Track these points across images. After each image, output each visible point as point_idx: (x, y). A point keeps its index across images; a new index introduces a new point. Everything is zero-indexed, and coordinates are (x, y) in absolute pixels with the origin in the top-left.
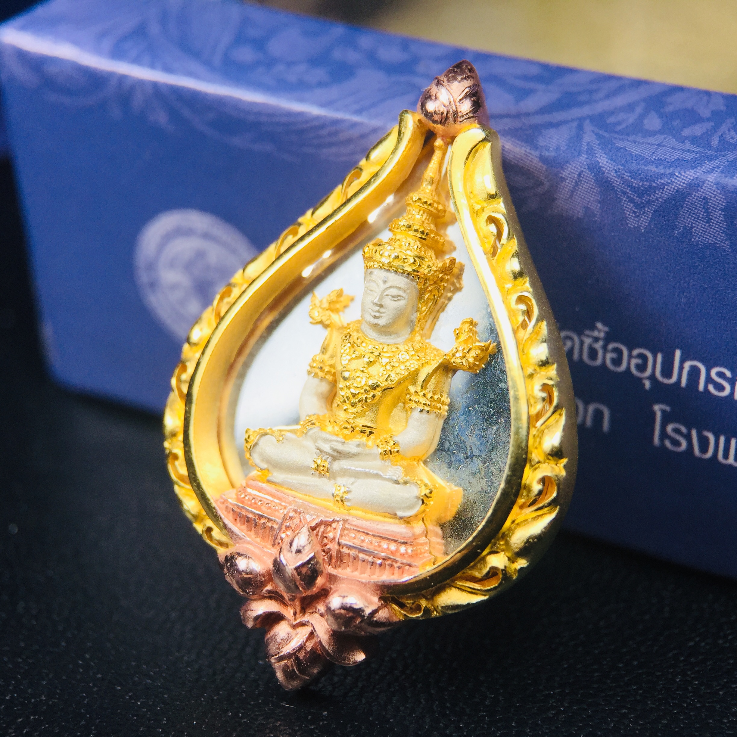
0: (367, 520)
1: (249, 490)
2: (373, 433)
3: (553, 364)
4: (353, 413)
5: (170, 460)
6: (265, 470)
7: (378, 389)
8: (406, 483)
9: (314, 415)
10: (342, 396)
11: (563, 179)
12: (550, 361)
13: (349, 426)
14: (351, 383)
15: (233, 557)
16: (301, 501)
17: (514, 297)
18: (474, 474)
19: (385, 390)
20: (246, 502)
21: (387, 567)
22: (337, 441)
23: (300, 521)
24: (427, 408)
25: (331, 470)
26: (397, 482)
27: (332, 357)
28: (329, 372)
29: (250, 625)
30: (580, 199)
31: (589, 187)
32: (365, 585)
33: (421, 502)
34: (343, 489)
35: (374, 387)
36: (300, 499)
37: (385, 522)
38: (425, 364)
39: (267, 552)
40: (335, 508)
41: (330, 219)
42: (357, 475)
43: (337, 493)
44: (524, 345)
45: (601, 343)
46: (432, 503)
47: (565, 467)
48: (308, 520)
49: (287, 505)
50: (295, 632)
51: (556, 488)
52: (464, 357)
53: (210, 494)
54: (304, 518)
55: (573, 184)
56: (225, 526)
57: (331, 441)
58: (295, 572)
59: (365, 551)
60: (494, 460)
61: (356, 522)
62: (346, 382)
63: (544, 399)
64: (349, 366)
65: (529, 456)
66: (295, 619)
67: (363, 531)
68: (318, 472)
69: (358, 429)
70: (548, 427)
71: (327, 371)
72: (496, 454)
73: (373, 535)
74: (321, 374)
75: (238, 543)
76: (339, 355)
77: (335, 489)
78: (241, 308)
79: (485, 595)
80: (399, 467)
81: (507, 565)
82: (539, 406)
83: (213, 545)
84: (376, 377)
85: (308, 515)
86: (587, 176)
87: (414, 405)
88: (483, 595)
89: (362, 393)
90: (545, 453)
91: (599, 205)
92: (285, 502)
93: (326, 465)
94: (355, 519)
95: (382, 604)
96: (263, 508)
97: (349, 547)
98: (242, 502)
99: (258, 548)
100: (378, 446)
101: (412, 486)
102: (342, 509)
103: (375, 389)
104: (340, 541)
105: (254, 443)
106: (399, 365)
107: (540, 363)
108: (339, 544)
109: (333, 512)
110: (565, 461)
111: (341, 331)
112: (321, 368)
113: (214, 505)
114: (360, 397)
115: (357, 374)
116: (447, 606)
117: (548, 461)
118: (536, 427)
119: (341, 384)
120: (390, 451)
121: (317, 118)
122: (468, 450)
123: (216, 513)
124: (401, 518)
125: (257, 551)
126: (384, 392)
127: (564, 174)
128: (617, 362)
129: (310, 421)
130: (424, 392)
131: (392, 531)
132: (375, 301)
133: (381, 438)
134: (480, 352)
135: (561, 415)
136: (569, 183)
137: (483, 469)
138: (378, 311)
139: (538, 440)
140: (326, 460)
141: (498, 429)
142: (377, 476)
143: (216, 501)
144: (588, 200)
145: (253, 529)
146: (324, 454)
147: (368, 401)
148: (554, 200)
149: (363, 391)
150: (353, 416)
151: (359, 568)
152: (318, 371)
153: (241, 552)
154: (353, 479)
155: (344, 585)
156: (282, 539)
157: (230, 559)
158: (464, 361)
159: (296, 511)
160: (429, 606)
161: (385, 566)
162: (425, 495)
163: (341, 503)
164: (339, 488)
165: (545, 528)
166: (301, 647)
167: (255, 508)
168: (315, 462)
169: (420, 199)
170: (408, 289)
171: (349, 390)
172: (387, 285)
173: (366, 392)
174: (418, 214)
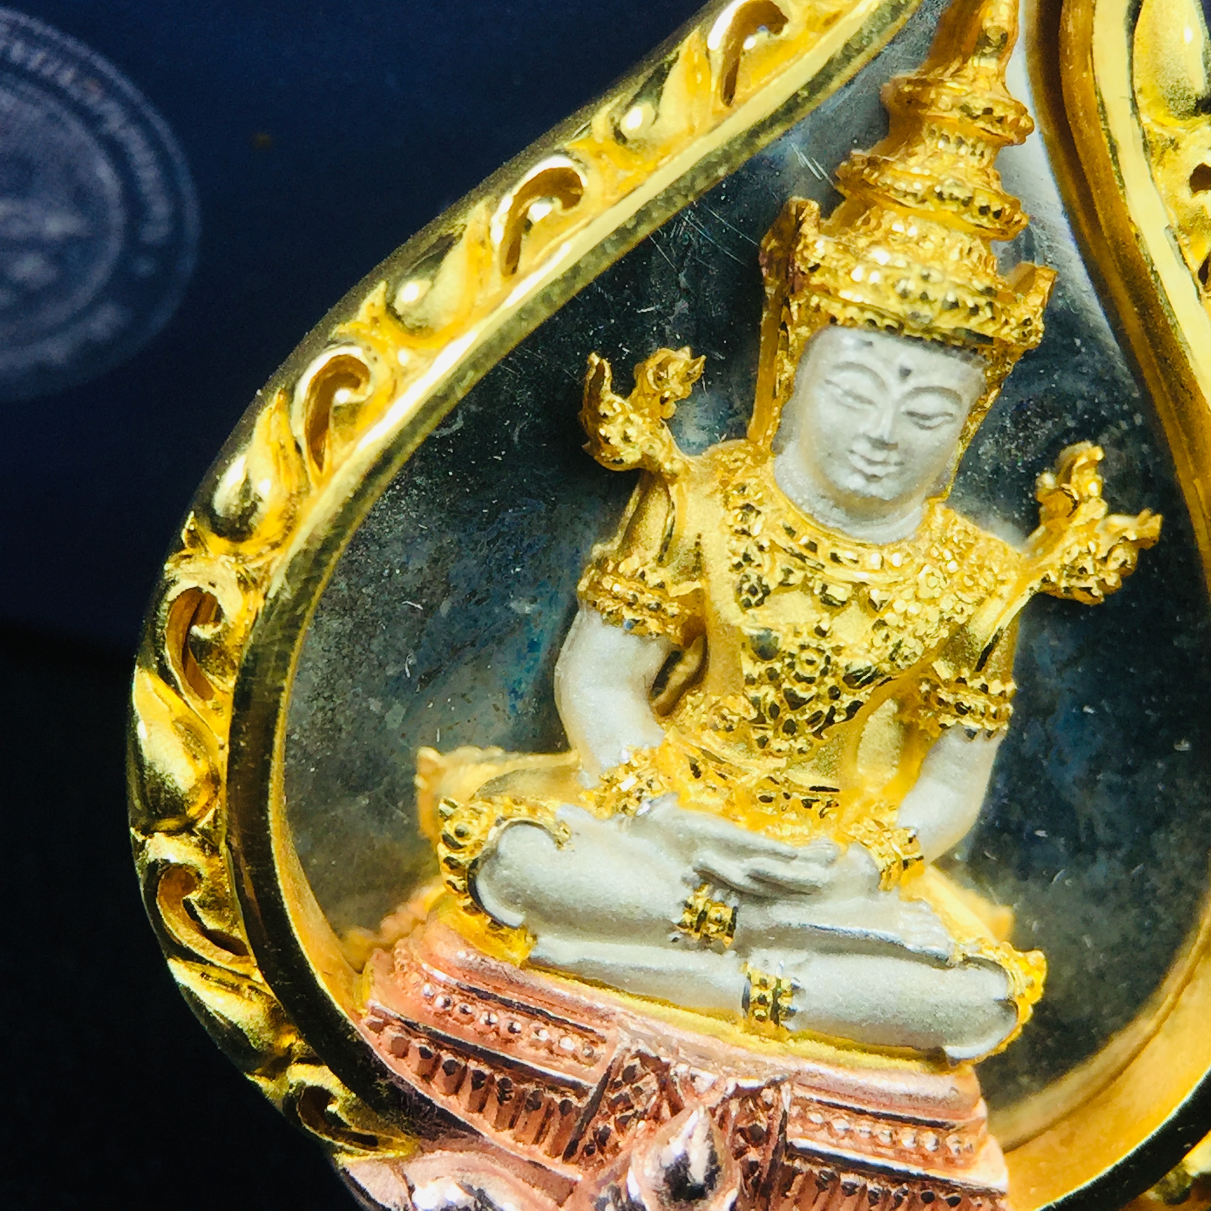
2: (837, 805)
4: (786, 753)
6: (517, 927)
7: (871, 686)
8: (967, 961)
13: (776, 794)
14: (781, 664)
18: (1098, 896)
19: (881, 684)
24: (988, 725)
25: (740, 928)
26: (943, 963)
34: (774, 984)
35: (860, 681)
43: (757, 993)
48: (698, 1088)
59: (858, 1164)
61: (819, 1077)
62: (768, 664)
64: (768, 613)
67: (844, 1103)
68: (696, 936)
69: (797, 797)
71: (673, 616)
72: (1167, 840)
73: (877, 1116)
76: (720, 571)
77: (748, 981)
84: (860, 648)
87: (951, 718)
89: (820, 698)
93: (725, 914)
96: (524, 1045)
97: (808, 1155)
101: (985, 969)
102: (770, 1040)
103: (860, 684)
104: (787, 1140)
114: (815, 708)
115: (801, 641)
124: (958, 1062)
126: (878, 689)
130: (983, 680)
140: (723, 903)
141: (1172, 767)
143: (357, 1020)
145: (493, 1107)
146: (714, 885)
147: (836, 718)
149: (821, 691)
150: (784, 760)
154: (802, 955)
163: (769, 1024)
164: (764, 979)
168: (688, 906)
169: (988, 111)
170: (966, 391)
171: (778, 687)
172: (913, 382)
173: (834, 693)
174: (973, 153)
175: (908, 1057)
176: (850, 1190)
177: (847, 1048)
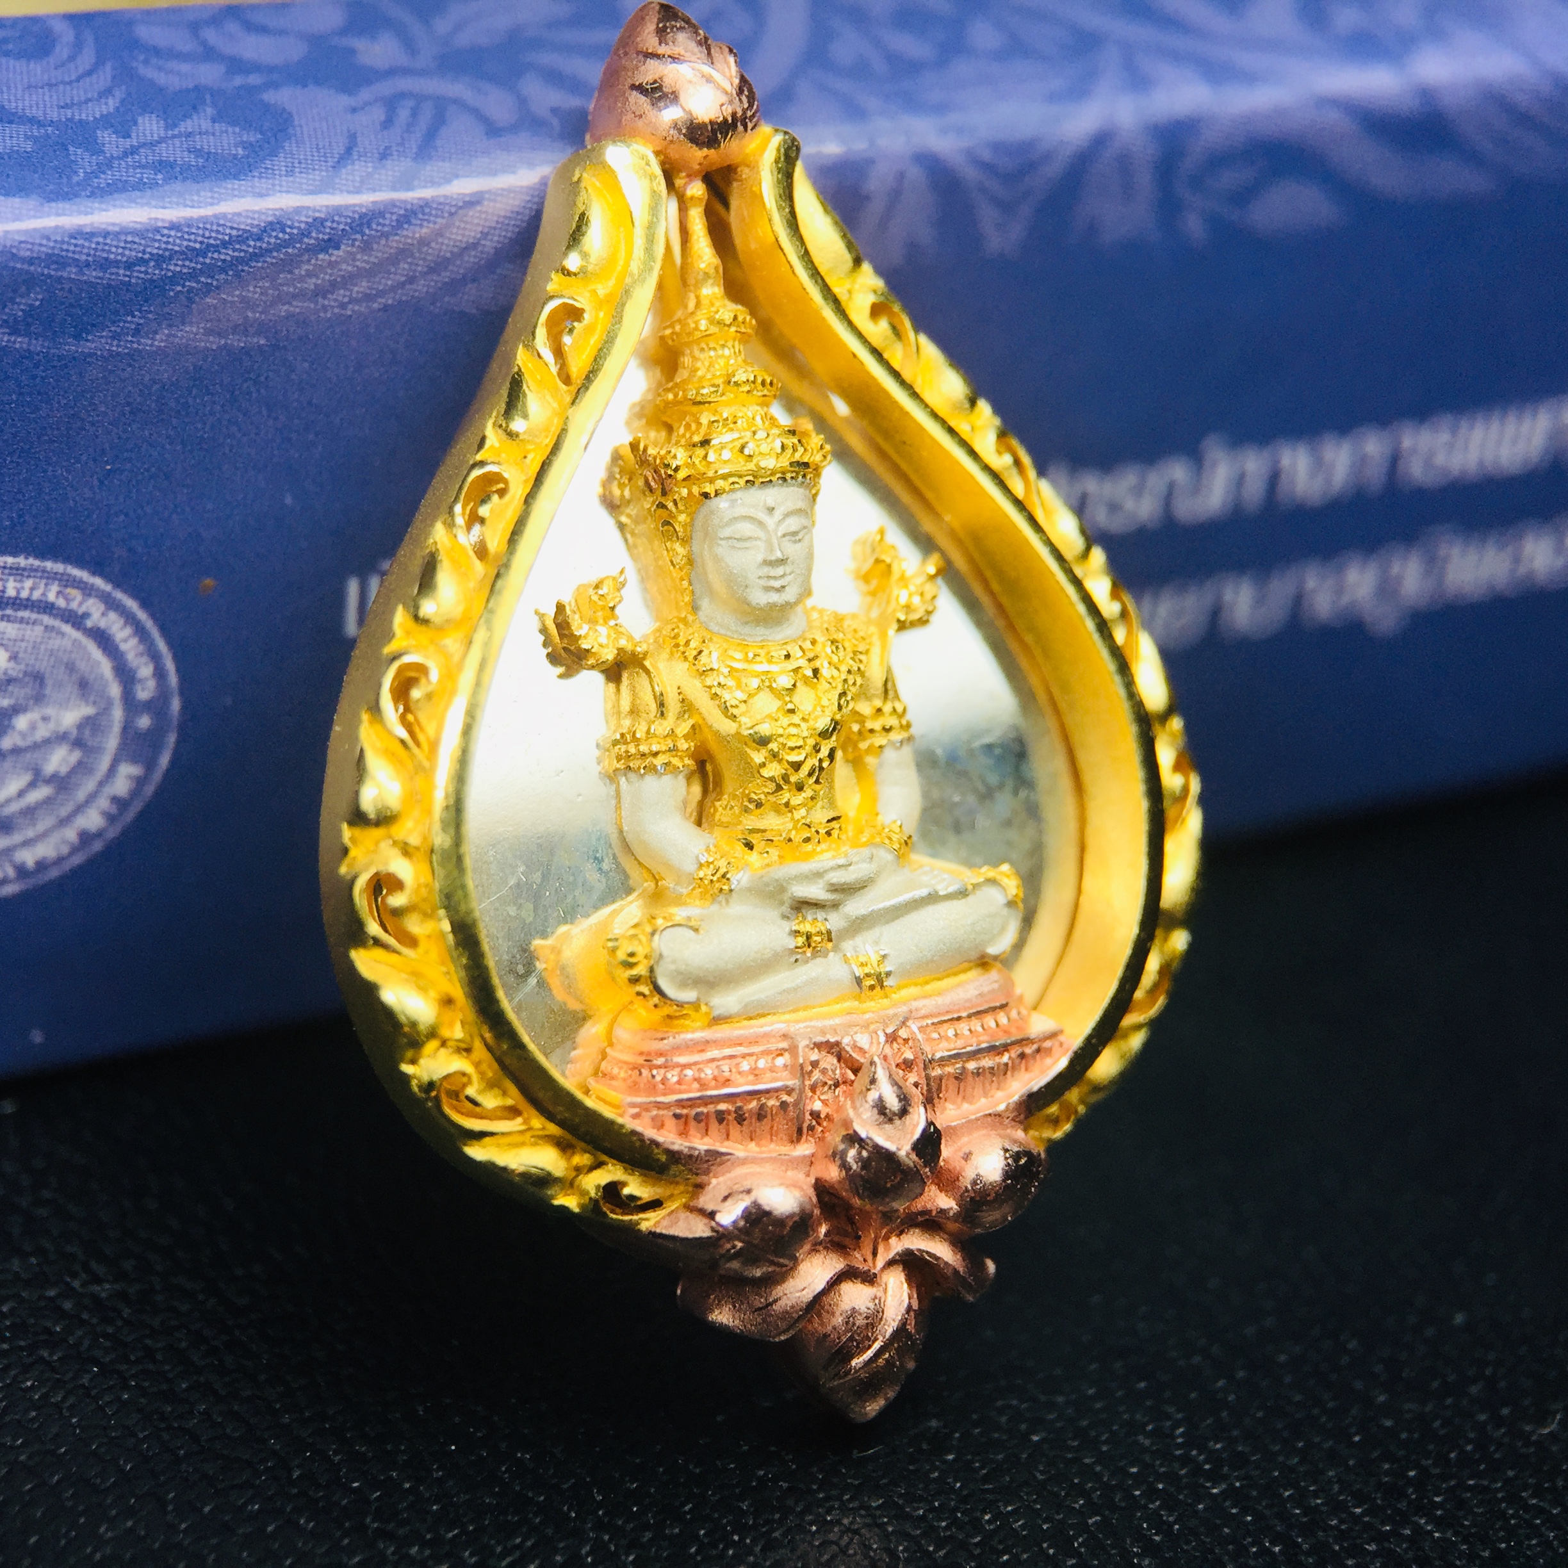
4: (804, 804)
5: (442, 1095)
8: (975, 888)
10: (768, 780)
14: (777, 744)
21: (1018, 1062)
25: (834, 932)
27: (681, 716)
34: (873, 958)
35: (829, 732)
39: (794, 1160)
42: (887, 917)
43: (866, 970)
49: (782, 1045)
50: (879, 1289)
59: (973, 1052)
62: (764, 748)
66: (875, 1263)
68: (809, 951)
69: (822, 831)
71: (685, 751)
75: (716, 1175)
77: (854, 966)
83: (630, 1218)
91: (932, 231)
92: (771, 1042)
93: (823, 926)
97: (942, 1061)
99: (769, 1160)
101: (984, 888)
102: (880, 1000)
103: (829, 735)
106: (838, 671)
107: (1085, 551)
113: (629, 1127)
125: (768, 1168)
140: (815, 919)
145: (738, 1128)
146: (805, 909)
147: (824, 766)
151: (970, 1092)
156: (817, 1116)
159: (819, 1046)
164: (863, 961)
168: (797, 933)
171: (780, 761)
172: (778, 514)
173: (817, 749)
175: (965, 971)
176: (978, 1073)
177: (927, 983)
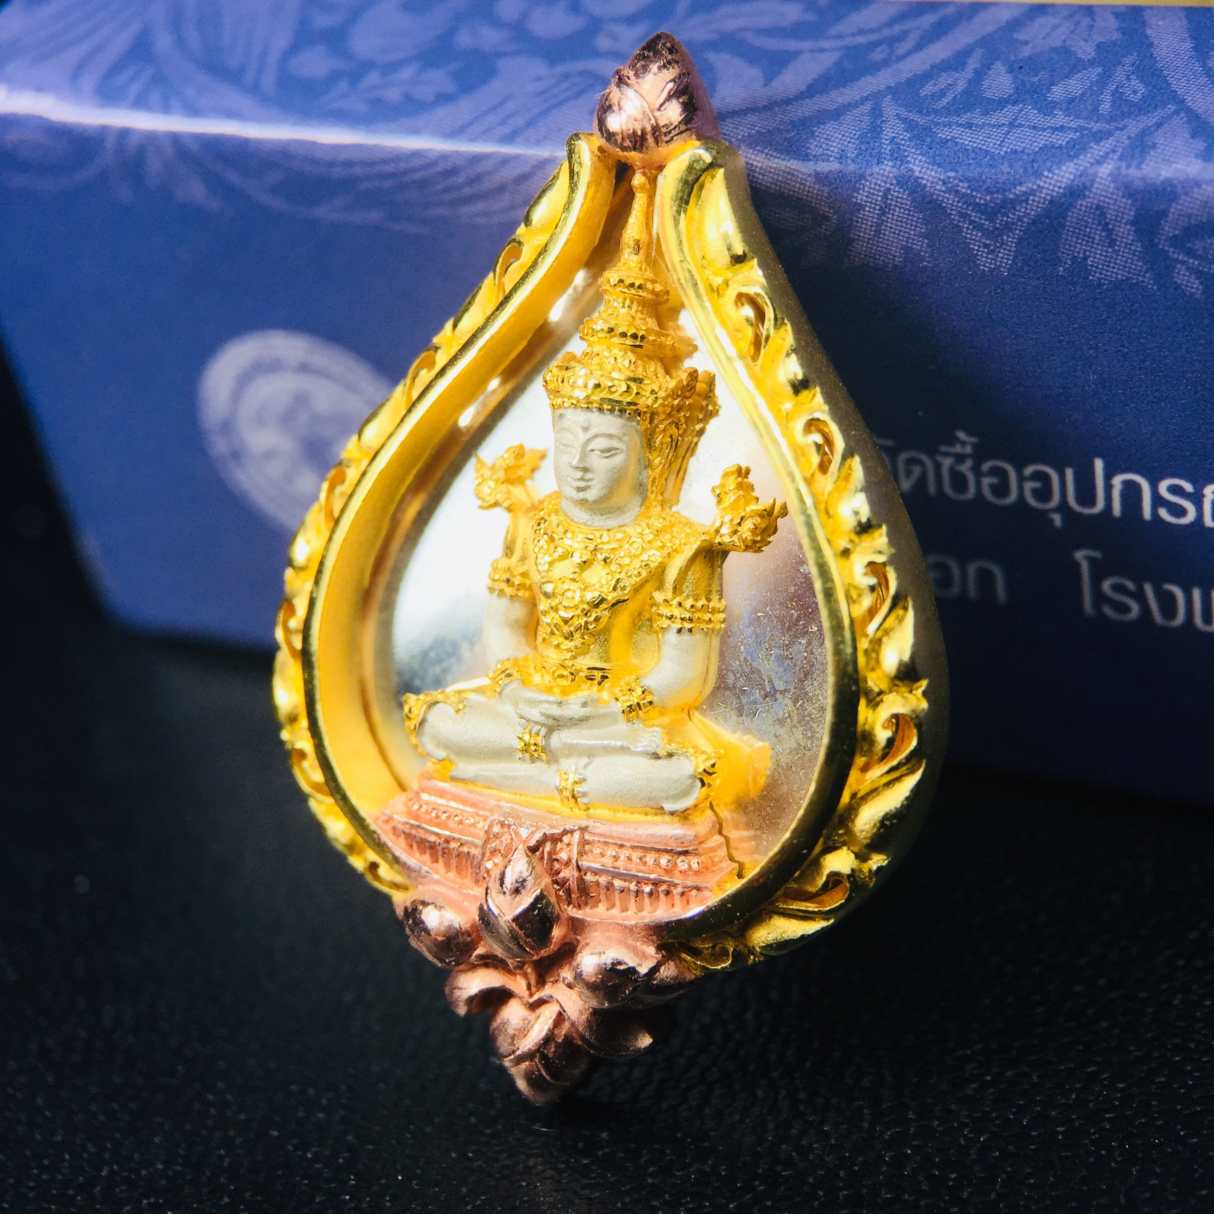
0: (618, 823)
1: (425, 797)
2: (607, 677)
3: (880, 526)
4: (569, 650)
5: (294, 760)
6: (443, 760)
7: (604, 606)
8: (670, 755)
9: (509, 659)
10: (547, 624)
11: (860, 207)
12: (874, 522)
13: (565, 673)
14: (557, 601)
15: (415, 910)
16: (509, 805)
17: (800, 423)
18: (781, 722)
19: (614, 605)
20: (422, 816)
21: (662, 896)
22: (549, 702)
23: (512, 839)
24: (687, 625)
25: (548, 748)
26: (656, 756)
27: (523, 559)
28: (521, 586)
29: (462, 1010)
30: (892, 235)
31: (904, 214)
32: (631, 929)
33: (699, 784)
34: (572, 778)
35: (598, 604)
36: (507, 801)
37: (647, 822)
38: (672, 554)
39: (469, 895)
40: (564, 809)
41: (482, 335)
42: (590, 752)
43: (564, 784)
44: (826, 503)
45: (969, 463)
46: (718, 781)
47: (925, 693)
48: (524, 837)
49: (487, 814)
50: (534, 1015)
51: (915, 731)
52: (735, 532)
53: (365, 809)
54: (517, 834)
55: (877, 212)
56: (396, 860)
57: (540, 702)
58: (514, 925)
59: (623, 874)
60: (811, 694)
61: (600, 828)
62: (549, 601)
63: (872, 589)
64: (550, 574)
65: (862, 685)
66: (531, 995)
67: (614, 842)
68: (527, 755)
69: (582, 674)
70: (887, 632)
71: (519, 585)
72: (813, 684)
73: (633, 847)
74: (509, 591)
75: (421, 883)
76: (533, 556)
77: (558, 778)
78: (364, 501)
79: (828, 920)
80: (657, 729)
81: (854, 866)
82: (867, 601)
83: (385, 889)
84: (597, 587)
85: (522, 829)
86: (898, 197)
87: (665, 623)
88: (824, 919)
89: (578, 616)
90: (888, 676)
91: (926, 241)
92: (483, 809)
93: (540, 740)
94: (599, 824)
95: (663, 956)
96: (451, 824)
98: (417, 818)
99: (453, 888)
100: (617, 699)
101: (681, 758)
102: (575, 810)
103: (597, 606)
104: (580, 863)
105: (420, 720)
106: (631, 562)
107: (858, 529)
108: (579, 868)
109: (563, 817)
110: (924, 684)
111: (532, 514)
112: (508, 581)
113: (373, 827)
114: (576, 622)
115: (566, 586)
116: (768, 946)
117: (895, 688)
118: (867, 636)
119: (543, 605)
120: (638, 704)
121: (444, 157)
122: (766, 683)
123: (379, 839)
124: (672, 813)
125: (452, 894)
126: (613, 608)
127: (860, 197)
128: (1001, 489)
129: (503, 672)
130: (678, 599)
131: (661, 836)
132: (574, 463)
133: (622, 683)
134: (759, 520)
135: (905, 609)
136: (869, 211)
137: (796, 712)
138: (582, 479)
139: (874, 655)
140: (538, 734)
141: (809, 643)
142: (624, 750)
143: (376, 819)
144: (907, 235)
145: (441, 859)
146: (532, 724)
147: (591, 627)
148: (850, 242)
149: (578, 612)
150: (570, 654)
151: (618, 903)
152: (503, 585)
153: (427, 899)
154: (584, 760)
155: (597, 934)
156: (488, 872)
157: (413, 913)
158: (735, 538)
159: (503, 825)
160: (741, 947)
161: (658, 896)
162: (705, 771)
163: (572, 801)
164: (566, 776)
165: (907, 799)
166: (548, 1039)
167: (438, 825)
168: (521, 739)
169: (621, 281)
170: (624, 435)
172: (590, 433)
173: (585, 613)
174: (623, 307)
